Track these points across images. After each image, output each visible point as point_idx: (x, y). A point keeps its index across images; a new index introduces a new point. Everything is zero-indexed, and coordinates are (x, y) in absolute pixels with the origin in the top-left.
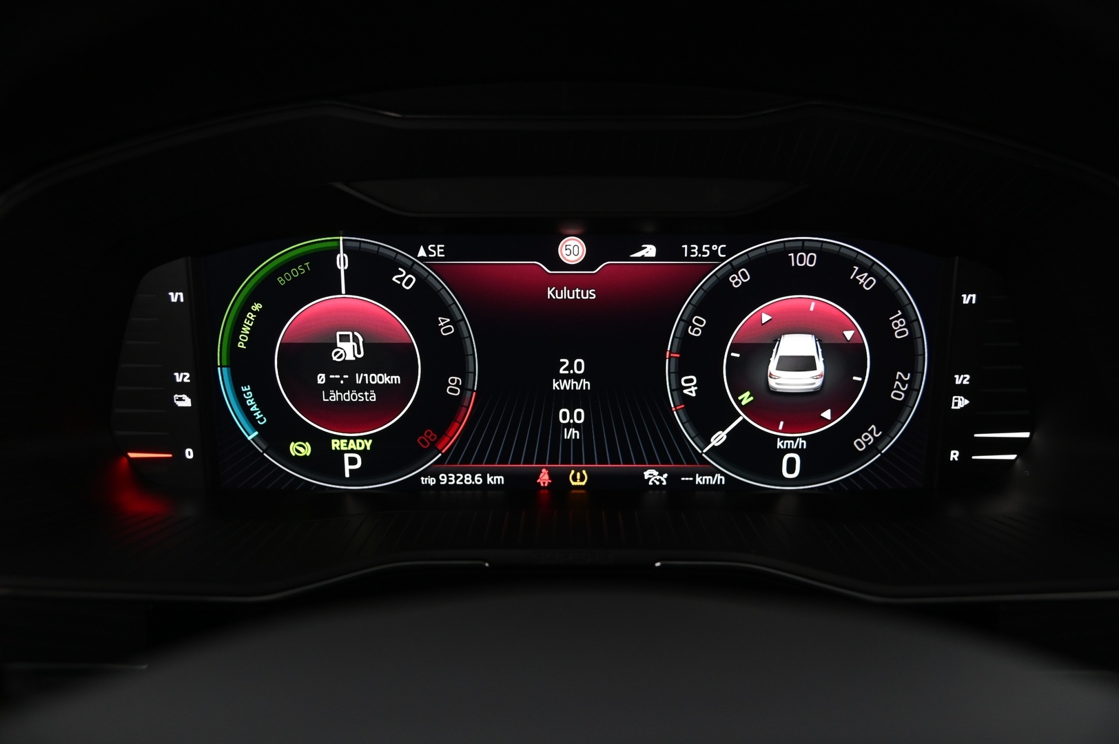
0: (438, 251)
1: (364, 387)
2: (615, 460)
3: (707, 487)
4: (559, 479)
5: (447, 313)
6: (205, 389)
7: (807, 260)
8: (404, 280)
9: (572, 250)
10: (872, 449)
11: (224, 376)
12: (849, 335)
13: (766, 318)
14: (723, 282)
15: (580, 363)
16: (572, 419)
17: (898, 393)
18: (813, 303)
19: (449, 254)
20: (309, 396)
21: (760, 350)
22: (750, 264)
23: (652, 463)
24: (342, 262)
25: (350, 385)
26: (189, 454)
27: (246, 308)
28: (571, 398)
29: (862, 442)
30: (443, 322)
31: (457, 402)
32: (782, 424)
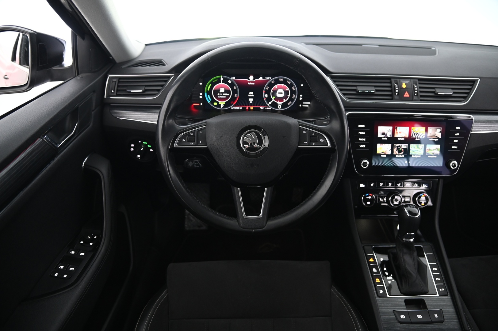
0: (234, 78)
1: (224, 96)
2: (257, 106)
3: (269, 110)
4: (249, 108)
5: (235, 86)
6: (203, 96)
7: (282, 80)
8: (230, 82)
9: (251, 78)
10: (290, 105)
11: (206, 94)
12: (287, 90)
13: (276, 87)
14: (271, 82)
15: (252, 93)
16: (251, 100)
17: (293, 97)
18: (283, 85)
19: (236, 78)
20: (216, 97)
21: (275, 92)
22: (274, 80)
23: (261, 106)
24: (222, 79)
25: (222, 95)
26: (201, 104)
27: (209, 85)
28: (251, 97)
29: (289, 104)
30: (235, 87)
31: (236, 98)
32: (278, 101)
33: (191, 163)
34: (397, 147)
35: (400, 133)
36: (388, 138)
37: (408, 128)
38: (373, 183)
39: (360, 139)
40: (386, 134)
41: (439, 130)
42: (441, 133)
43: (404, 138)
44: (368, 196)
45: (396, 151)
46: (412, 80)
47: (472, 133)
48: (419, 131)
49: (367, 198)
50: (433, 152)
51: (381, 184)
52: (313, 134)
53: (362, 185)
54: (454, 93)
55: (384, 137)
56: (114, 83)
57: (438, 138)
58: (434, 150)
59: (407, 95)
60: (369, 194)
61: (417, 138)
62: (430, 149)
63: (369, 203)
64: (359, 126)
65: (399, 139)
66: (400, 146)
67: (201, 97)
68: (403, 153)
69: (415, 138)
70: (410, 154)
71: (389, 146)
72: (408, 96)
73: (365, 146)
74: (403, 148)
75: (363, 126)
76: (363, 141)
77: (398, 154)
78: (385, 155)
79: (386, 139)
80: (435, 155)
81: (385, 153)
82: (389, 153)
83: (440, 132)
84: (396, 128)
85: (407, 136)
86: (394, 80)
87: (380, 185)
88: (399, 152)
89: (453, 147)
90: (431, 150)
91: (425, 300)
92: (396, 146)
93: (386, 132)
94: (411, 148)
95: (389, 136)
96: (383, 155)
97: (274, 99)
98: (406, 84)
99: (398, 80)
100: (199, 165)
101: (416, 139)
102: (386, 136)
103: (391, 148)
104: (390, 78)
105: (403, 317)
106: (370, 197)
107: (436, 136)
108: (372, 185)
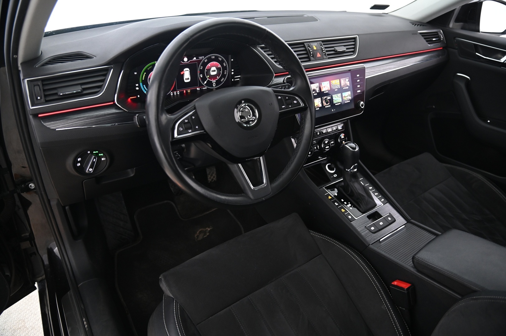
3: (205, 89)
4: (187, 91)
6: (139, 86)
7: (213, 57)
9: (186, 59)
10: (223, 81)
11: (141, 84)
12: (219, 66)
13: (209, 65)
14: (204, 61)
17: (225, 73)
18: (215, 63)
21: (209, 70)
22: (207, 58)
23: (198, 87)
26: (139, 96)
27: (144, 74)
29: (222, 80)
32: (213, 79)
34: (325, 99)
35: (324, 87)
36: (317, 93)
37: (328, 82)
40: (316, 90)
41: (347, 80)
42: (349, 82)
43: (327, 91)
45: (325, 104)
46: (318, 42)
47: (366, 78)
48: (336, 83)
50: (347, 98)
52: (287, 98)
54: (347, 49)
55: (315, 93)
56: (37, 87)
57: (348, 86)
58: (347, 96)
61: (336, 89)
62: (345, 96)
63: (310, 153)
65: (324, 92)
66: (326, 98)
67: (137, 89)
68: (329, 103)
69: (335, 89)
70: (334, 103)
71: (319, 100)
72: (320, 56)
74: (329, 99)
77: (326, 105)
78: (319, 108)
79: (316, 94)
80: (349, 100)
81: (318, 106)
82: (320, 105)
83: (348, 81)
84: (321, 83)
85: (329, 89)
86: (307, 44)
88: (327, 103)
89: (358, 91)
90: (346, 97)
91: (378, 211)
92: (324, 98)
93: (315, 88)
94: (333, 98)
95: (318, 92)
96: (317, 108)
97: (208, 78)
98: (316, 46)
99: (309, 43)
100: (178, 156)
101: (335, 90)
102: (316, 92)
103: (321, 102)
104: (303, 43)
105: (373, 228)
107: (347, 85)
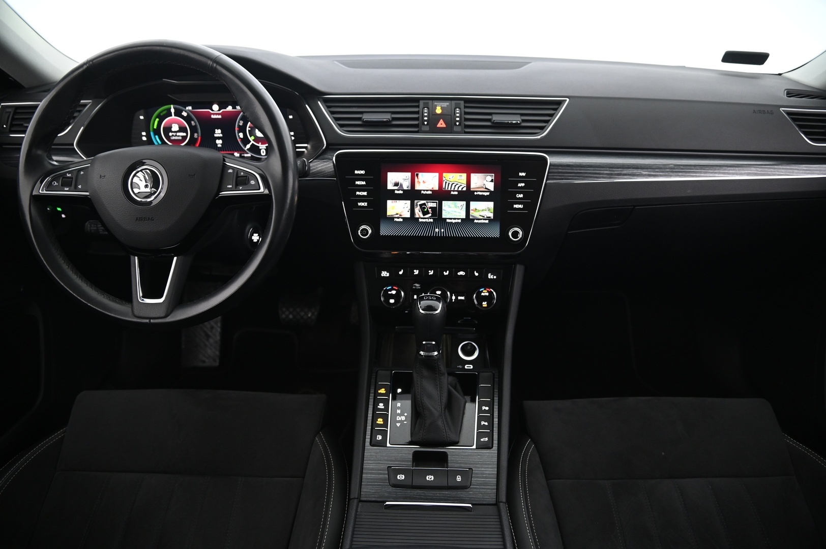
0: (190, 108)
1: (179, 136)
2: (228, 151)
3: (247, 157)
5: (193, 120)
6: (148, 136)
8: (185, 114)
9: (215, 107)
11: (152, 134)
15: (219, 131)
16: (219, 142)
19: (193, 108)
20: (168, 138)
23: (236, 151)
24: (173, 110)
25: (176, 135)
27: (155, 120)
28: (219, 138)
30: (193, 122)
31: (197, 139)
32: (260, 143)
33: (94, 227)
34: (421, 205)
35: (424, 182)
36: (404, 190)
37: (437, 175)
38: (402, 270)
39: (358, 193)
40: (401, 185)
41: (489, 178)
42: (493, 183)
43: (430, 190)
44: (390, 290)
45: (418, 213)
46: (453, 102)
47: (548, 182)
48: (456, 180)
49: (389, 293)
50: (483, 213)
51: (415, 271)
52: (242, 174)
53: (385, 274)
54: (523, 121)
55: (398, 190)
56: (7, 114)
57: (488, 190)
58: (483, 210)
59: (441, 124)
60: (392, 287)
61: (454, 191)
62: (476, 209)
63: (392, 301)
64: (356, 172)
65: (422, 192)
66: (424, 204)
67: (144, 139)
68: (430, 215)
69: (451, 191)
70: (443, 217)
71: (407, 204)
72: (444, 125)
73: (366, 203)
74: (431, 208)
75: (363, 172)
76: (364, 196)
77: (422, 216)
78: (401, 218)
79: (401, 192)
80: (485, 219)
81: (400, 215)
82: (408, 215)
83: (492, 181)
84: (417, 175)
85: (436, 188)
86: (424, 103)
87: (415, 274)
88: (425, 213)
89: (516, 206)
90: (479, 211)
91: (449, 454)
92: (419, 203)
93: (400, 181)
94: (443, 208)
95: (405, 188)
96: (398, 218)
97: (253, 140)
98: (442, 108)
99: (430, 102)
101: (452, 193)
102: (401, 188)
103: (409, 207)
104: (417, 100)
105: (401, 477)
106: (394, 292)
107: (486, 188)
108: (401, 273)
